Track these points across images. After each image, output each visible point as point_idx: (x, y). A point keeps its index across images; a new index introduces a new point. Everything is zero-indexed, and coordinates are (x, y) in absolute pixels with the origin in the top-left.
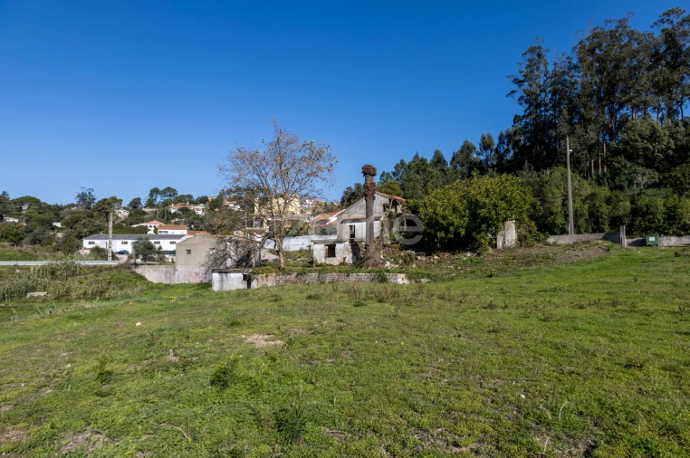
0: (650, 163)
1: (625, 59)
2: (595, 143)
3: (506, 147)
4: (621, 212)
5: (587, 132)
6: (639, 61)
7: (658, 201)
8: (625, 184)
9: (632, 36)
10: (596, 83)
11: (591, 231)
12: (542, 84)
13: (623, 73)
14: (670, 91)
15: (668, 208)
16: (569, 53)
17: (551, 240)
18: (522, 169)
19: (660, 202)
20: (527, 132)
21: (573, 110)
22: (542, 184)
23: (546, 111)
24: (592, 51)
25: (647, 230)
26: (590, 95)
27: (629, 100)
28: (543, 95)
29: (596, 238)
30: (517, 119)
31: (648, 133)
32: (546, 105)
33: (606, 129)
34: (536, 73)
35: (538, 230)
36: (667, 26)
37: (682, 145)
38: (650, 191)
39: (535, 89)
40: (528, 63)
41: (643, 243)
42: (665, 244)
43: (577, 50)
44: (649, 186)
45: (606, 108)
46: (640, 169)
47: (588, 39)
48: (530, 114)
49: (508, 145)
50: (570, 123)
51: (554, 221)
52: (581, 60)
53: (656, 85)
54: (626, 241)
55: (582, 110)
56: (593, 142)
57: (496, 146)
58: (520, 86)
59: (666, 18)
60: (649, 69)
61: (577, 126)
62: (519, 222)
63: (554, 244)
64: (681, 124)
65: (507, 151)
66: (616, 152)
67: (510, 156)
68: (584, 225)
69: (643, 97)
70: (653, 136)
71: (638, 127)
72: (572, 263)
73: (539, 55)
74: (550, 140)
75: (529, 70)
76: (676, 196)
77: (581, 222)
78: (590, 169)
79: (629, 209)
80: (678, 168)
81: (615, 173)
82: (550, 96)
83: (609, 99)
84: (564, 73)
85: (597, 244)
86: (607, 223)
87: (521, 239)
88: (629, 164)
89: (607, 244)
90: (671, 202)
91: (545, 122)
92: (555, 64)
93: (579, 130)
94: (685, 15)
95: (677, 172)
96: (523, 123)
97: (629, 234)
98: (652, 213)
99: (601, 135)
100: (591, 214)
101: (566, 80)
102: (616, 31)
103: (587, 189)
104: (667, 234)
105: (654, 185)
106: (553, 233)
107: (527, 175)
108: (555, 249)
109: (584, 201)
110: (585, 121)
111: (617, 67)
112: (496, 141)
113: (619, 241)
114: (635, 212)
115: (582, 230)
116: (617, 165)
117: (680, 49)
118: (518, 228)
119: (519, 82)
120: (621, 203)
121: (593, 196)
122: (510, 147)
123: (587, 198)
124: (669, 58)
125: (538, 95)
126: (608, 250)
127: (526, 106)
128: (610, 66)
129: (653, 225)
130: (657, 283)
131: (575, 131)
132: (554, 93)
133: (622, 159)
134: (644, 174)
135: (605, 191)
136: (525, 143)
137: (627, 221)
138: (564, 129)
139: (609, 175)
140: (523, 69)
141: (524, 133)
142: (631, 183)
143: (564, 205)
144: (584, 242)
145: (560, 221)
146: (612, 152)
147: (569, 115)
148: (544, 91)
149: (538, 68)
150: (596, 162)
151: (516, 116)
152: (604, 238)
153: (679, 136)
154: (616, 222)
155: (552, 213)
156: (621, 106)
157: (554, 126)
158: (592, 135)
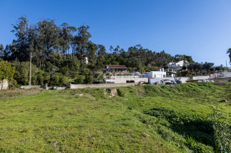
0: (57, 65)
1: (52, 32)
2: (42, 56)
3: (9, 51)
4: (47, 79)
5: (39, 52)
6: (56, 34)
7: (58, 76)
8: (50, 70)
9: (55, 26)
10: (43, 37)
11: (37, 84)
12: (25, 31)
13: (51, 36)
14: (64, 45)
15: (60, 79)
16: (36, 24)
17: (22, 87)
18: (14, 60)
19: (58, 77)
20: (18, 47)
21: (35, 44)
22: (21, 67)
23: (26, 41)
24: (43, 26)
25: (54, 85)
26: (41, 40)
27: (53, 45)
28: (25, 35)
29: (38, 87)
30: (14, 41)
31: (57, 56)
32: (26, 39)
33: (45, 52)
34: (23, 27)
35: (17, 84)
36: (64, 27)
37: (65, 61)
38: (56, 73)
39: (22, 32)
40: (20, 22)
41: (53, 89)
42: (58, 89)
43: (38, 24)
44: (56, 72)
45: (46, 46)
46: (54, 66)
47: (42, 22)
48: (20, 41)
49: (10, 50)
50: (34, 47)
51: (24, 81)
52: (39, 28)
53: (60, 43)
54: (47, 88)
55: (38, 44)
56: (41, 55)
57: (4, 49)
58: (17, 30)
59: (64, 25)
60: (59, 37)
61: (36, 49)
62: (9, 80)
63: (23, 89)
64: (65, 55)
65: (9, 52)
66: (48, 60)
67: (10, 54)
68: (35, 82)
69: (57, 45)
70: (58, 57)
71: (54, 54)
72: (28, 95)
73: (25, 21)
74: (27, 52)
75: (21, 25)
76: (62, 75)
77: (34, 81)
78: (39, 64)
79: (49, 78)
80: (64, 67)
81: (47, 66)
82: (28, 36)
83: (47, 43)
84: (33, 30)
85: (38, 89)
86: (42, 82)
87: (10, 87)
88: (51, 64)
89: (42, 89)
90: (61, 77)
91: (25, 45)
92: (30, 26)
93: (37, 51)
94: (68, 26)
95: (63, 68)
96: (17, 43)
97: (49, 86)
98: (56, 80)
99: (44, 54)
100: (38, 79)
101: (34, 33)
102: (51, 23)
103: (37, 70)
104: (59, 86)
105: (57, 72)
106: (23, 85)
107: (16, 63)
108: (23, 91)
109: (36, 75)
110: (39, 48)
111: (50, 34)
112: (5, 48)
113: (45, 88)
114: (51, 79)
115: (34, 84)
116: (47, 64)
117: (67, 34)
118: (9, 82)
119: (17, 28)
120: (47, 76)
121: (39, 73)
122: (11, 51)
123: (37, 74)
124: (64, 36)
125: (23, 35)
126: (41, 91)
127: (19, 37)
128: (48, 33)
129: (56, 83)
130: (52, 101)
131: (36, 51)
132: (29, 36)
133: (49, 62)
134: (55, 68)
135: (43, 72)
136: (17, 51)
137: (48, 82)
138: (32, 49)
139: (45, 67)
140: (18, 24)
141: (17, 47)
142: (51, 70)
143: (29, 75)
144: (34, 88)
145: (26, 80)
146: (47, 60)
147: (34, 45)
148: (26, 34)
149: (24, 26)
150: (42, 62)
151: (14, 40)
152: (41, 87)
153: (65, 59)
154: (45, 82)
155: (24, 78)
156: (51, 46)
157: (28, 47)
158: (41, 53)
